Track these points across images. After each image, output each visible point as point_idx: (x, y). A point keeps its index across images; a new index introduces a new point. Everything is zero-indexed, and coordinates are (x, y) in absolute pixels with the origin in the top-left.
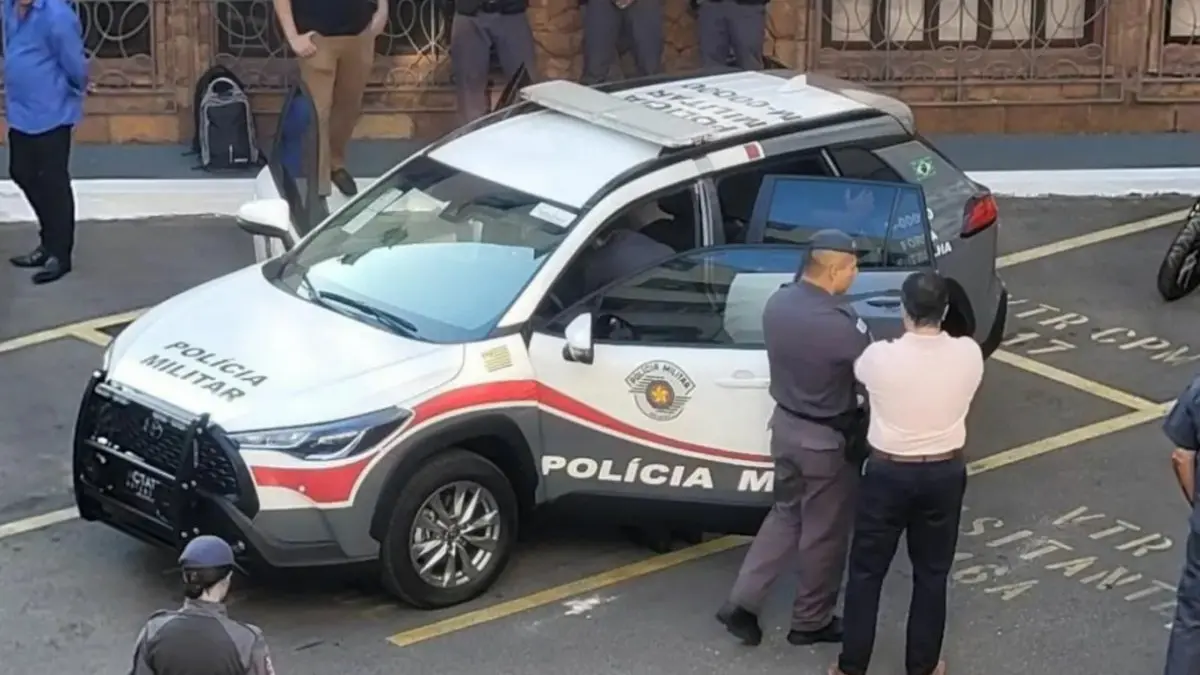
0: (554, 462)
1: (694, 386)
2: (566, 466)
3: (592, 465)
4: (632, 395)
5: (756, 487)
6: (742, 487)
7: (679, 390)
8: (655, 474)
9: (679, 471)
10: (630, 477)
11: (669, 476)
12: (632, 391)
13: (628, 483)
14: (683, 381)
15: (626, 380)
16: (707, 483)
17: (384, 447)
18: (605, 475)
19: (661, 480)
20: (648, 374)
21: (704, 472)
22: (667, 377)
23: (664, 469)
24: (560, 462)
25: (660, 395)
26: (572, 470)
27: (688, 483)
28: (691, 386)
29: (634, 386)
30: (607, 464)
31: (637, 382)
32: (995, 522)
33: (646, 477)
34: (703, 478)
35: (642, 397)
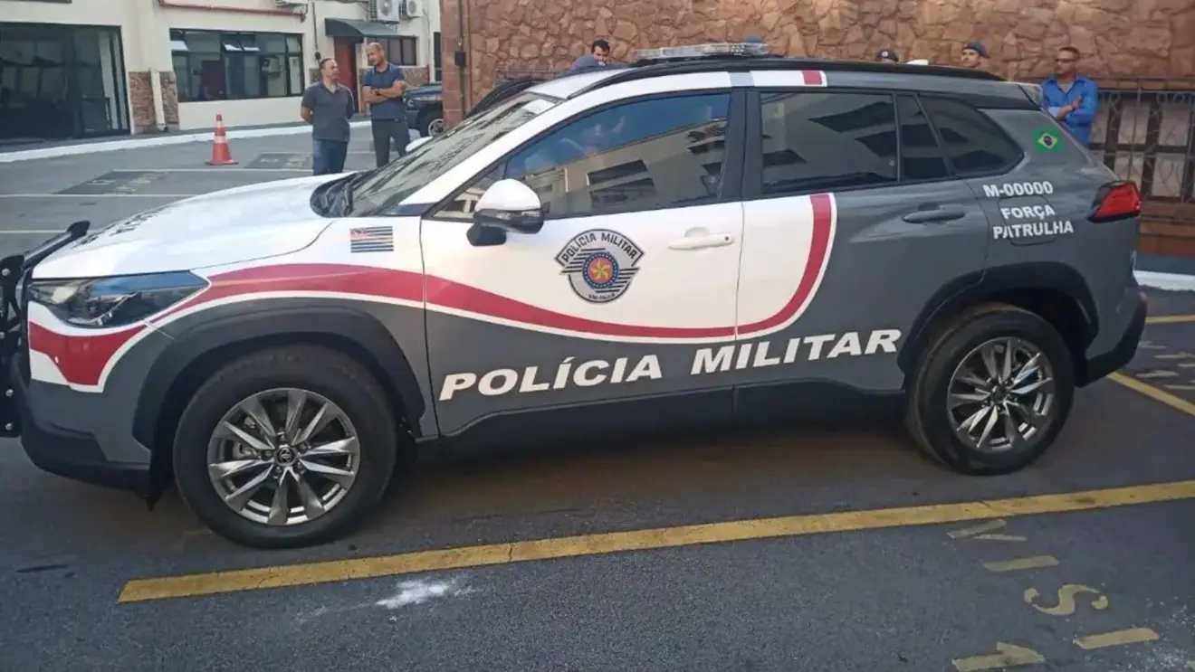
0: (460, 381)
1: (642, 253)
2: (476, 385)
3: (511, 376)
4: (566, 276)
5: (711, 368)
6: (696, 370)
7: (624, 261)
8: (591, 374)
9: (621, 364)
10: (560, 382)
11: (608, 372)
12: (564, 272)
13: (559, 390)
14: (627, 250)
15: (557, 259)
16: (655, 373)
17: (153, 321)
18: (528, 386)
19: (600, 378)
20: (583, 247)
21: (652, 360)
22: (610, 248)
23: (602, 364)
24: (470, 379)
25: (601, 270)
26: (485, 388)
27: (633, 377)
28: (639, 253)
29: (567, 264)
30: (531, 372)
31: (571, 259)
32: (1097, 597)
33: (580, 379)
34: (650, 367)
35: (578, 277)
